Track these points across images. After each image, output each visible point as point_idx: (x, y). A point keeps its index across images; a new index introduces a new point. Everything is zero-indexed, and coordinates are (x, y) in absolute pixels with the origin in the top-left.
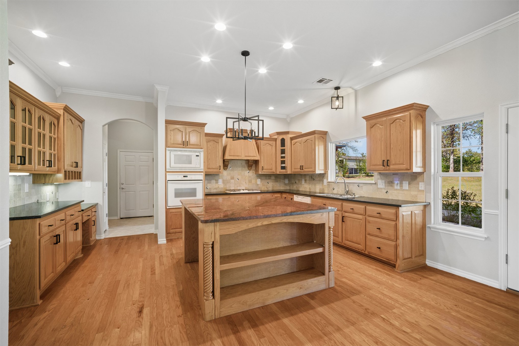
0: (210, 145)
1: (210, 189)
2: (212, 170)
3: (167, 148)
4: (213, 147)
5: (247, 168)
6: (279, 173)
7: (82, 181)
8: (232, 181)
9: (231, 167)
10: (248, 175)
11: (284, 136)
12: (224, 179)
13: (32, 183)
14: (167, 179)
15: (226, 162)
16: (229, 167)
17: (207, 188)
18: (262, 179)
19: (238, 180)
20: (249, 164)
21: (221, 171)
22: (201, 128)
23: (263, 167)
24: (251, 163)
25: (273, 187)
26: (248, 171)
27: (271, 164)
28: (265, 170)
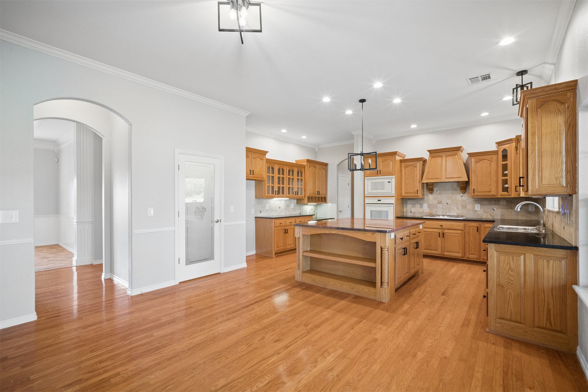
0: (408, 171)
1: (414, 213)
2: (409, 194)
3: (365, 178)
4: (411, 172)
5: (459, 191)
7: (327, 203)
8: (440, 206)
9: (437, 191)
10: (461, 199)
11: (506, 146)
12: (430, 204)
13: (296, 203)
14: (366, 203)
15: (430, 185)
16: (434, 191)
17: (411, 212)
18: (483, 204)
19: (448, 204)
20: (461, 187)
21: (419, 195)
22: (392, 157)
23: (474, 189)
24: (463, 185)
25: (503, 215)
26: (462, 195)
27: (489, 185)
28: (478, 193)
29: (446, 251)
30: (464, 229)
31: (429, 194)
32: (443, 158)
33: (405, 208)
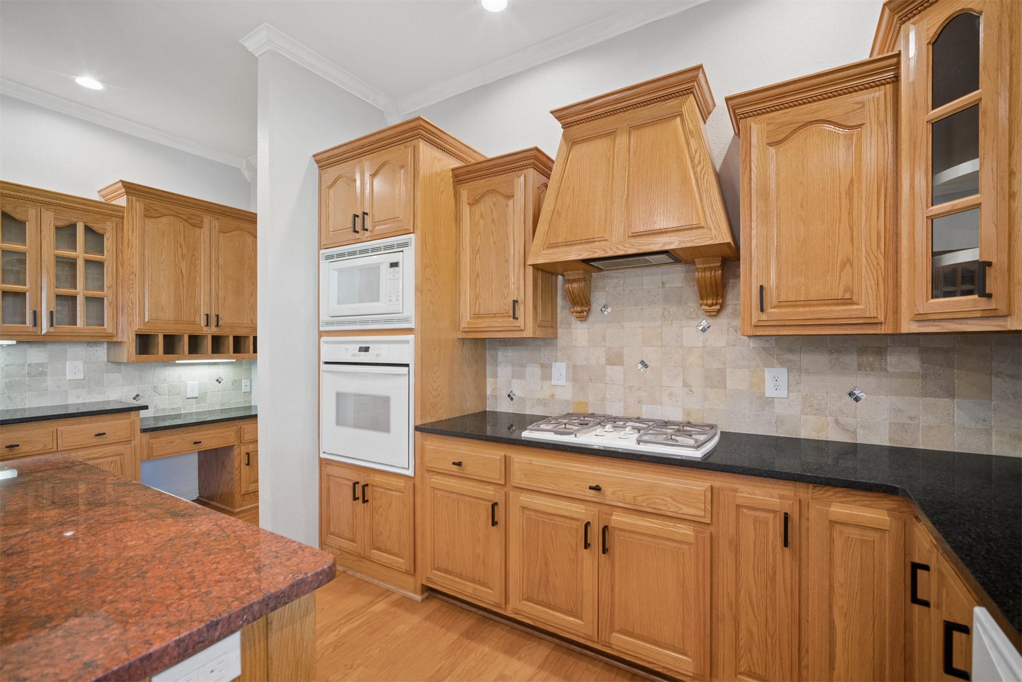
0: (482, 216)
1: (522, 400)
2: (487, 322)
3: (321, 252)
5: (693, 304)
6: (915, 328)
8: (615, 372)
9: (606, 306)
10: (700, 344)
12: (579, 363)
13: (105, 360)
14: (323, 359)
15: (573, 281)
16: (596, 306)
17: (509, 396)
18: (800, 369)
19: (646, 366)
20: (699, 283)
21: (520, 323)
22: (405, 147)
23: (762, 287)
24: (708, 274)
25: (903, 424)
26: (704, 323)
27: (843, 266)
28: (783, 310)
29: (617, 627)
30: (708, 521)
31: (573, 320)
32: (618, 141)
33: (489, 380)
